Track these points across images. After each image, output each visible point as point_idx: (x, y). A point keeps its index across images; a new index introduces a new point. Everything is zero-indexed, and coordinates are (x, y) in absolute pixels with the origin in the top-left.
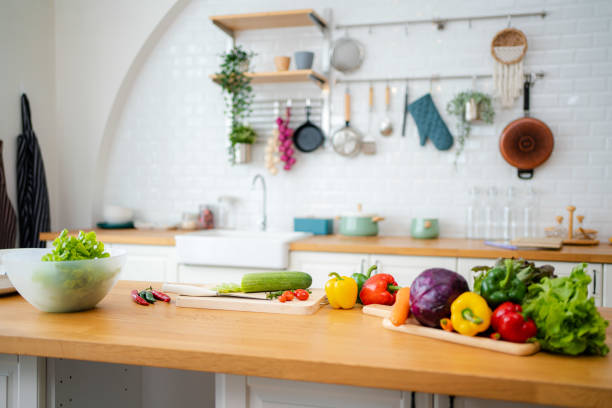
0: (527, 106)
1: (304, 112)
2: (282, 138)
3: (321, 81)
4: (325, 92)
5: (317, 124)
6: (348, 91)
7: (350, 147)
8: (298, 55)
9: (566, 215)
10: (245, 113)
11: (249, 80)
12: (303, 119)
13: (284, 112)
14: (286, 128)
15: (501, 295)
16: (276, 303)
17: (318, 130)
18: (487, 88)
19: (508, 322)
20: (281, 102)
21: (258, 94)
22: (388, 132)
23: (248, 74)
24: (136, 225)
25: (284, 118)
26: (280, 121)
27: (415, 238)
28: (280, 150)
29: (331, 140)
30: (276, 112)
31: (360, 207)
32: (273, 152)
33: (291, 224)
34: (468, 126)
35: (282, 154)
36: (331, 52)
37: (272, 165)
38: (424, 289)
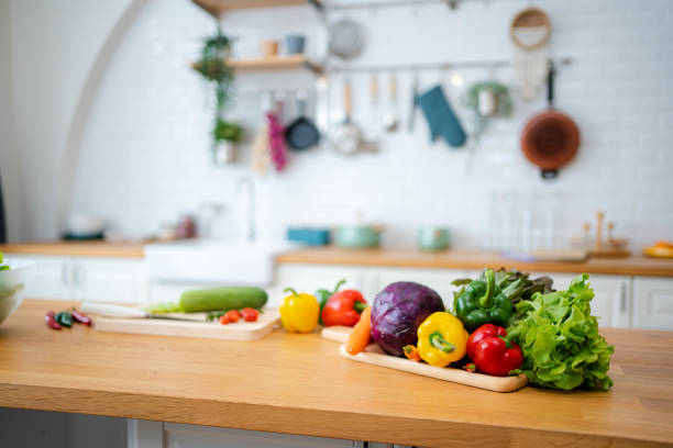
0: (551, 96)
2: (273, 134)
3: (317, 70)
4: (321, 85)
6: (347, 83)
7: (349, 145)
8: (289, 39)
9: (594, 222)
11: (232, 69)
12: (295, 114)
13: (275, 107)
15: (480, 314)
16: (217, 325)
17: (312, 126)
18: (505, 77)
19: (486, 349)
20: (273, 93)
21: (243, 87)
22: (393, 128)
24: (109, 234)
25: (276, 112)
27: (422, 249)
30: (265, 104)
32: (262, 152)
34: (484, 121)
37: (262, 166)
38: (386, 307)
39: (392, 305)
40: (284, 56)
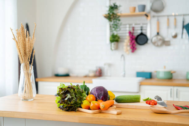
1: (140, 28)
2: (131, 39)
3: (147, 16)
5: (145, 34)
6: (158, 20)
7: (160, 43)
8: (139, 6)
10: (118, 29)
11: (119, 16)
12: (139, 32)
13: (131, 29)
14: (133, 36)
17: (145, 36)
20: (130, 25)
22: (175, 36)
23: (119, 14)
25: (132, 31)
26: (130, 33)
27: (188, 80)
28: (130, 44)
29: (152, 41)
30: (128, 29)
31: (165, 67)
32: (127, 46)
35: (131, 46)
36: (151, 4)
37: (127, 50)
40: (137, 12)
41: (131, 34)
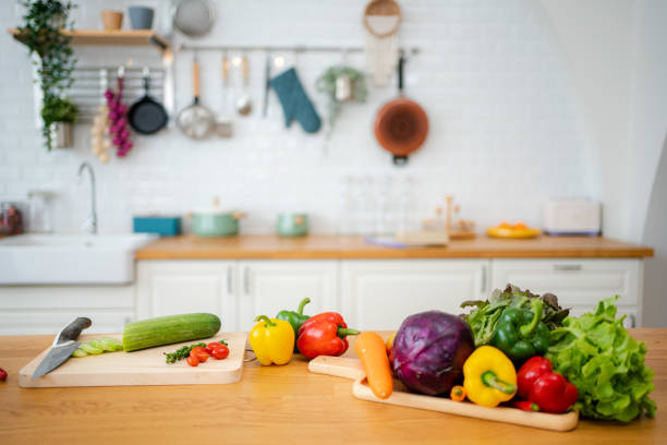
0: (401, 85)
1: (140, 83)
2: (114, 116)
3: (162, 45)
4: (168, 60)
5: (158, 100)
6: (196, 61)
7: (201, 130)
8: (133, 10)
10: (65, 83)
11: (68, 39)
12: (141, 93)
13: (114, 85)
14: (118, 104)
15: (523, 346)
16: (182, 367)
17: (160, 107)
18: (359, 62)
20: (110, 70)
21: (80, 59)
22: (246, 111)
23: (67, 31)
25: (116, 90)
26: (110, 95)
27: (281, 236)
28: (111, 132)
29: (178, 119)
30: (104, 83)
31: (217, 201)
32: (102, 135)
33: (129, 224)
34: (337, 107)
35: (114, 136)
36: (173, 10)
37: (102, 150)
38: (420, 345)
39: (430, 342)
40: (127, 29)
41: (114, 101)
